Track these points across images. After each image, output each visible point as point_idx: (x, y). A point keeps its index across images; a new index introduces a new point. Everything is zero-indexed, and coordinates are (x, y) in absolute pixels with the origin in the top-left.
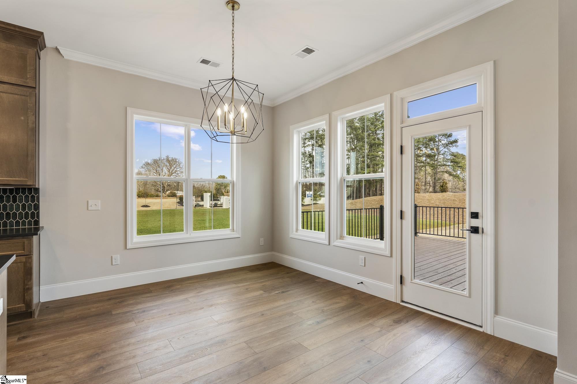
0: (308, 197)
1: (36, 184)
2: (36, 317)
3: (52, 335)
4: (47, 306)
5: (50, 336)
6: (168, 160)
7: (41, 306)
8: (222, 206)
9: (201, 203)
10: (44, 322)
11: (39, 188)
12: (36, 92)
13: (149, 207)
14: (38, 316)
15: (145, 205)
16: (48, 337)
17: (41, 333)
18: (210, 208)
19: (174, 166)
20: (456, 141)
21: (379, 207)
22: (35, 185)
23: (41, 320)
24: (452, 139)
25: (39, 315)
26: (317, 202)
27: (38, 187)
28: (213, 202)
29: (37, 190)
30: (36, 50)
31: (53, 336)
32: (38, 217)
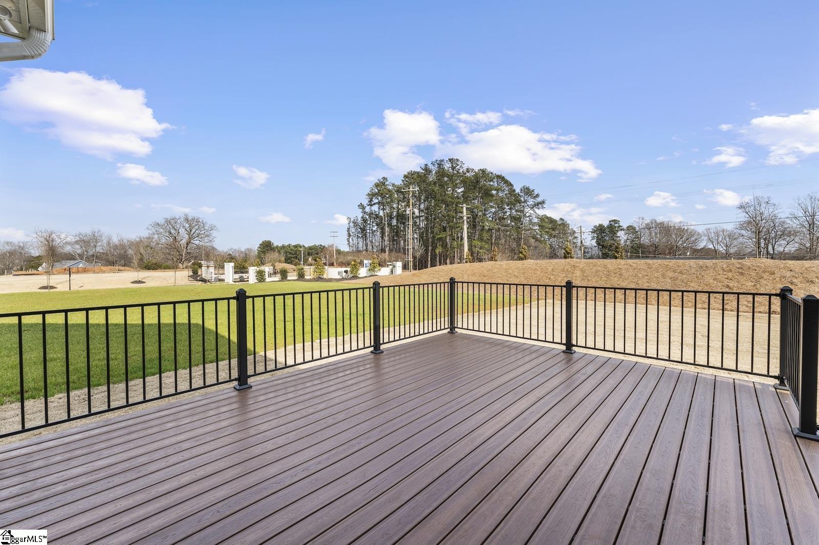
0: (366, 267)
6: (187, 220)
8: (248, 281)
9: (222, 277)
13: (144, 282)
15: (137, 280)
18: (233, 283)
19: (196, 227)
20: (543, 202)
21: (449, 281)
24: (539, 200)
26: (376, 274)
28: (237, 276)
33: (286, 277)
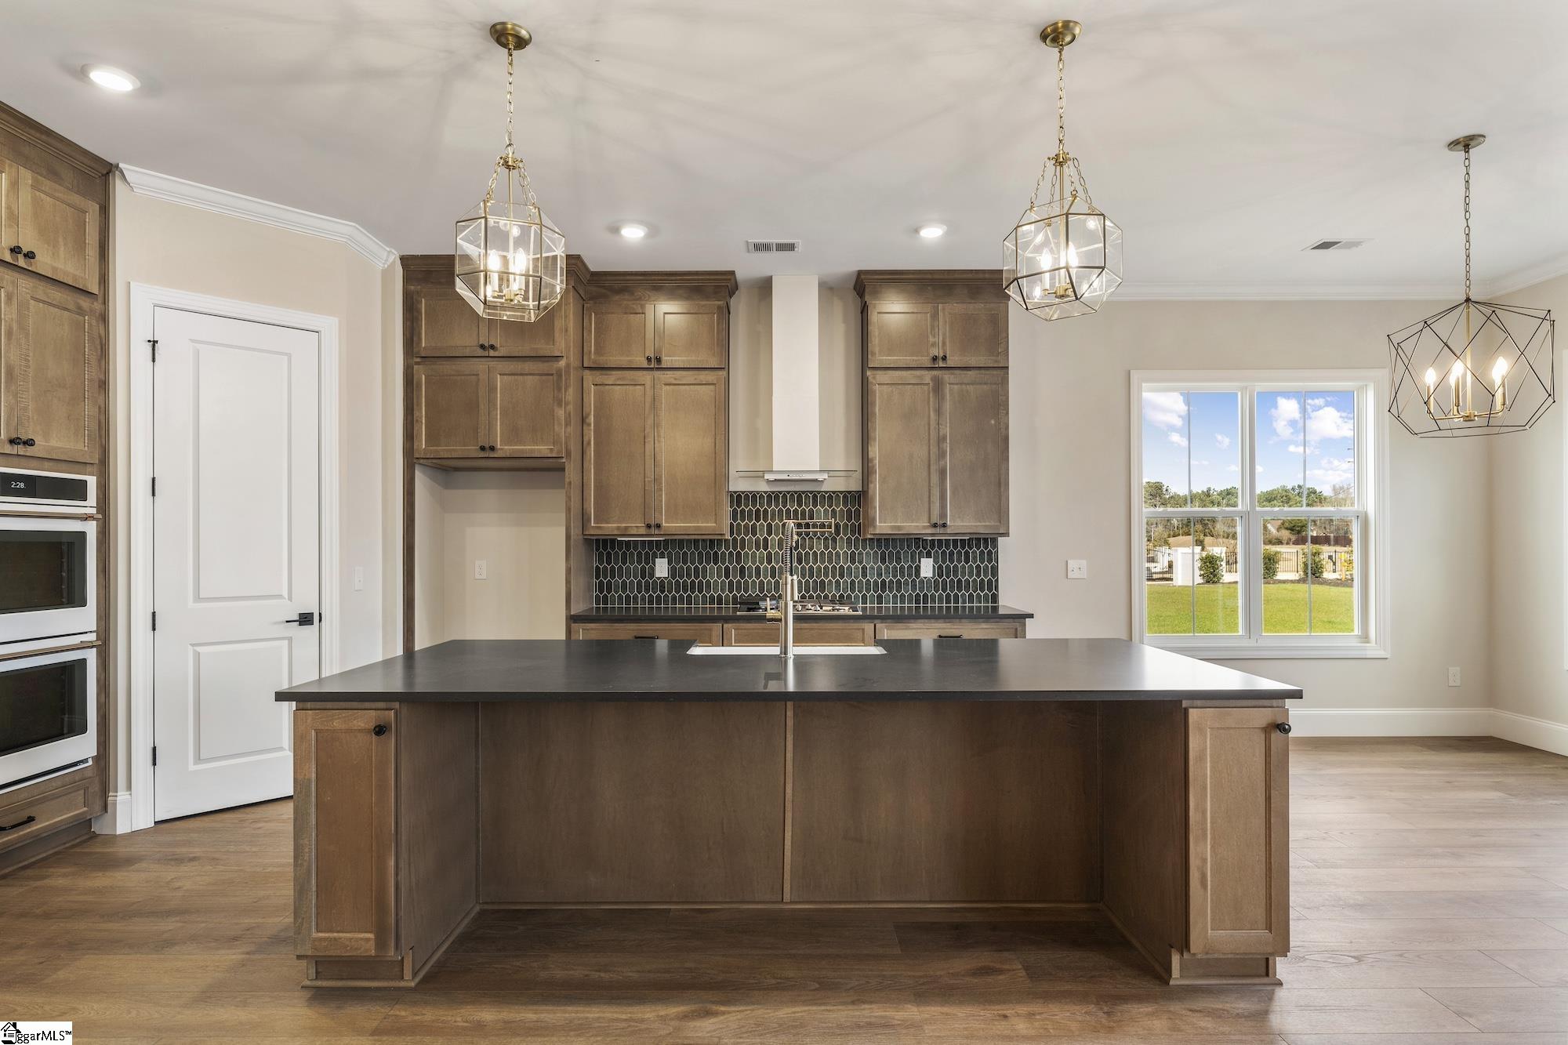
22: (989, 533)
29: (995, 540)
32: (997, 587)
33: (1274, 573)
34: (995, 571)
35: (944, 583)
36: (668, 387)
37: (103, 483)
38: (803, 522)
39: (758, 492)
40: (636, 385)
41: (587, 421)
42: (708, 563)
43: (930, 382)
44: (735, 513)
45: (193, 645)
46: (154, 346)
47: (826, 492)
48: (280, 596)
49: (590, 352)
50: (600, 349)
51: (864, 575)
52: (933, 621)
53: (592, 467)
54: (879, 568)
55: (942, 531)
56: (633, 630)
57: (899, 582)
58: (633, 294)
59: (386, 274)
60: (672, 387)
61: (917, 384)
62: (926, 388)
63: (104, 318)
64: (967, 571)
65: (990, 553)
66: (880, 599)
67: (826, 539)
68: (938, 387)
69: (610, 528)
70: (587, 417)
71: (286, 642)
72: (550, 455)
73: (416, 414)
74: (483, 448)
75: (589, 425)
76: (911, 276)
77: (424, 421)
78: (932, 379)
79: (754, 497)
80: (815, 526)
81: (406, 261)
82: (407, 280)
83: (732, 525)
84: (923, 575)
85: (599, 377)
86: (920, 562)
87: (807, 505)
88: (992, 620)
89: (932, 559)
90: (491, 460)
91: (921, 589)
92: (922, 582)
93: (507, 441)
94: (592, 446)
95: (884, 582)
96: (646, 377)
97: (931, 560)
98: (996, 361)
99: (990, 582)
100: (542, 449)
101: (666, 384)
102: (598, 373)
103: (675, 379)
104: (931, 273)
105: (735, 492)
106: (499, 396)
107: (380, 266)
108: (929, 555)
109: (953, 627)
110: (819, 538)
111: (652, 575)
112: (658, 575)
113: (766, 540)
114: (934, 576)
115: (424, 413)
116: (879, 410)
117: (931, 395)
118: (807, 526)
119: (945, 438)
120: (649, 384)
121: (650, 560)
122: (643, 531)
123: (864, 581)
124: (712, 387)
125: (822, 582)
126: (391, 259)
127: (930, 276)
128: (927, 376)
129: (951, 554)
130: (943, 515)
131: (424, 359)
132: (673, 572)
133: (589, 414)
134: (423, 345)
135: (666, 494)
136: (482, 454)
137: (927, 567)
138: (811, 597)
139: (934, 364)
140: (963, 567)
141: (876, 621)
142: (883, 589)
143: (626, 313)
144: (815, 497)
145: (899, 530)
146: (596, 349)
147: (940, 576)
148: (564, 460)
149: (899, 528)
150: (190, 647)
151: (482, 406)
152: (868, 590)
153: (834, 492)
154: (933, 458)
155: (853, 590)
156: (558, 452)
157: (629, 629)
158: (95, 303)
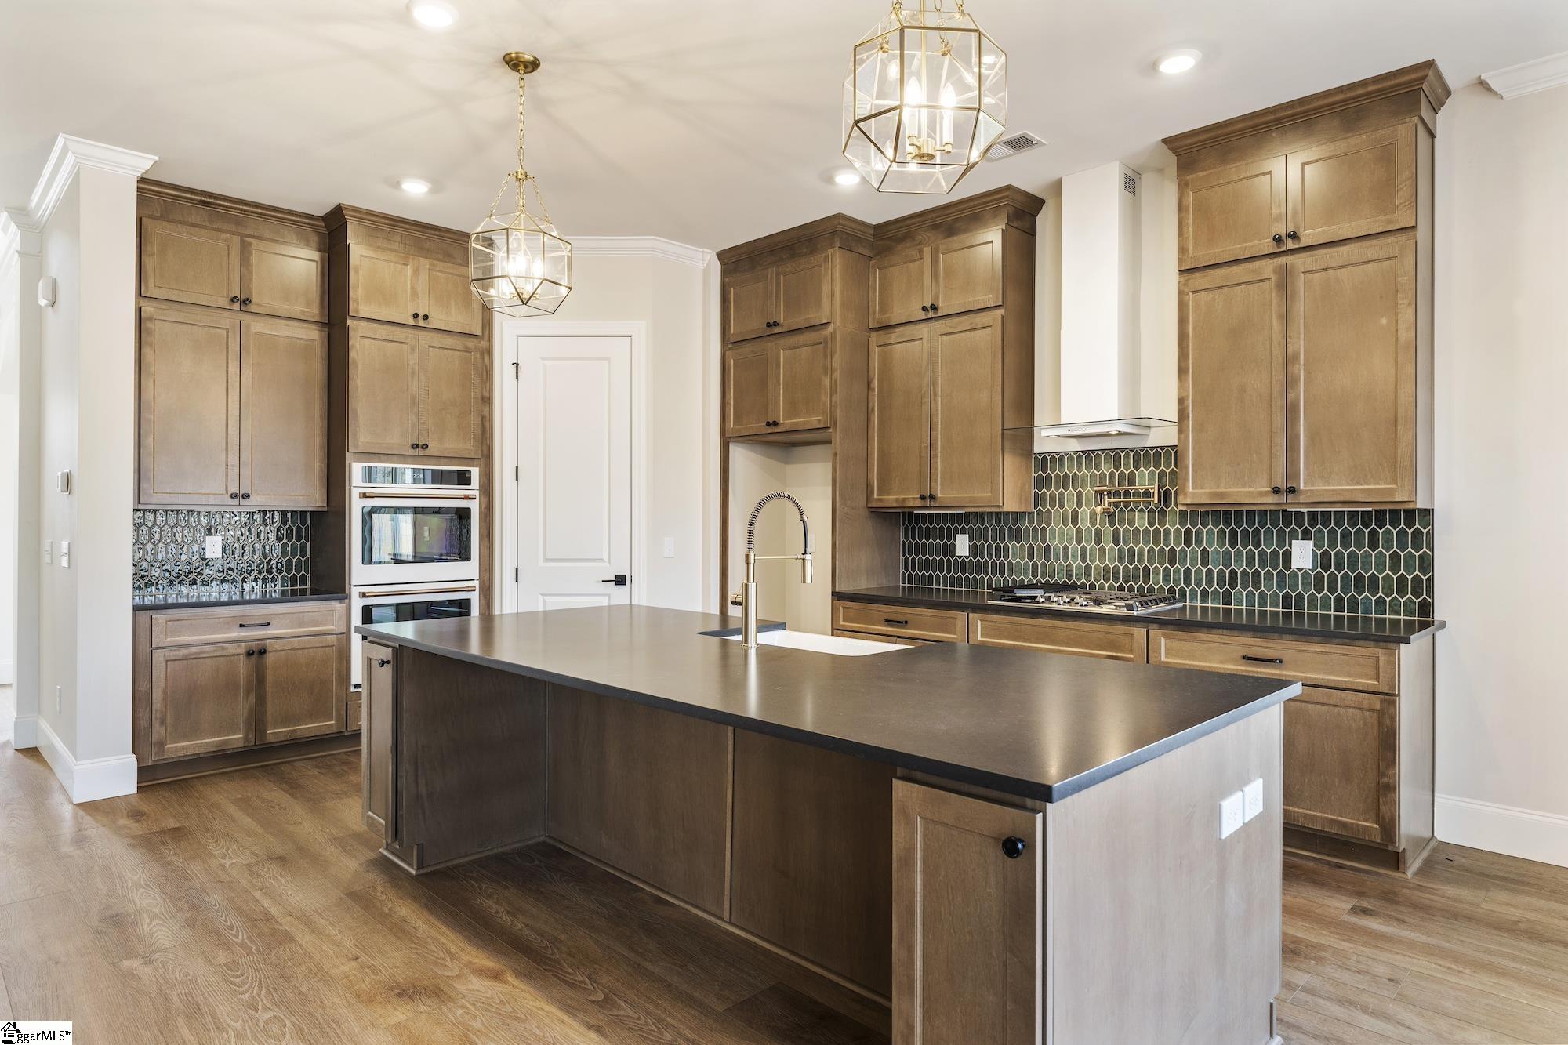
1: (1416, 499)
2: (1409, 874)
3: (1430, 940)
4: (1450, 856)
5: (1423, 938)
7: (1435, 850)
10: (1423, 895)
11: (1433, 510)
12: (1416, 237)
14: (1416, 874)
16: (1419, 939)
17: (1407, 919)
22: (1416, 503)
23: (1421, 888)
25: (1420, 872)
27: (1430, 508)
29: (1428, 514)
30: (1416, 119)
31: (1431, 942)
32: (1430, 591)
34: (1427, 564)
35: (1333, 579)
36: (944, 338)
37: (488, 472)
38: (1121, 489)
39: (1066, 453)
40: (914, 340)
41: (872, 386)
42: (1011, 540)
43: (1272, 276)
44: (1039, 480)
45: (542, 595)
46: (517, 367)
47: (1152, 448)
48: (602, 560)
49: (875, 313)
50: (884, 306)
51: (1204, 562)
52: (1236, 633)
53: (876, 435)
54: (1227, 554)
55: (1290, 498)
56: (886, 612)
57: (1257, 574)
58: (914, 239)
59: (706, 272)
60: (949, 337)
61: (1252, 282)
62: (1266, 285)
63: (489, 352)
64: (1376, 562)
65: (1417, 534)
66: (1227, 600)
67: (1152, 511)
68: (1284, 282)
69: (891, 500)
70: (871, 382)
71: (607, 597)
72: (818, 427)
73: (727, 396)
74: (768, 424)
75: (873, 390)
76: (1241, 125)
77: (732, 403)
78: (1275, 272)
79: (1061, 458)
80: (1137, 494)
81: (722, 256)
82: (725, 273)
83: (1036, 494)
84: (1295, 564)
85: (883, 337)
86: (1290, 545)
87: (1127, 466)
88: (1337, 641)
89: (1311, 543)
90: (777, 435)
91: (1294, 587)
92: (1294, 575)
93: (788, 415)
94: (876, 413)
95: (1233, 573)
96: (923, 330)
97: (1309, 545)
98: (1390, 222)
99: (1417, 580)
100: (812, 420)
101: (942, 335)
102: (882, 332)
103: (951, 327)
104: (1271, 112)
105: (1040, 454)
106: (782, 371)
107: (701, 266)
108: (1306, 536)
109: (1264, 644)
110: (1141, 510)
111: (953, 554)
112: (959, 553)
113: (1075, 513)
114: (1314, 567)
115: (732, 395)
116: (1194, 329)
117: (1274, 295)
118: (1126, 494)
119: (1296, 357)
120: (926, 336)
121: (951, 535)
122: (919, 503)
123: (1204, 570)
124: (988, 331)
125: (1146, 569)
126: (708, 257)
127: (1271, 117)
128: (1268, 267)
129: (1346, 535)
130: (1292, 473)
131: (735, 345)
132: (974, 549)
133: (873, 379)
134: (732, 332)
135: (942, 461)
136: (770, 430)
137: (1303, 554)
138: (1131, 589)
139: (1279, 247)
140: (1367, 556)
141: (1152, 626)
142: (1233, 583)
143: (906, 263)
144: (1137, 455)
145: (1222, 499)
146: (880, 307)
147: (1326, 568)
148: (831, 430)
149: (1222, 495)
150: (541, 598)
151: (769, 384)
152: (1210, 583)
153: (1162, 448)
154: (1277, 389)
155: (1188, 584)
156: (825, 423)
157: (881, 611)
158: (482, 342)
